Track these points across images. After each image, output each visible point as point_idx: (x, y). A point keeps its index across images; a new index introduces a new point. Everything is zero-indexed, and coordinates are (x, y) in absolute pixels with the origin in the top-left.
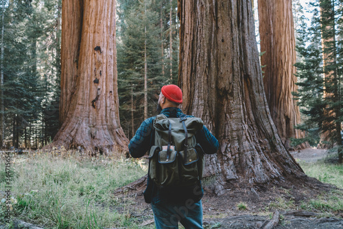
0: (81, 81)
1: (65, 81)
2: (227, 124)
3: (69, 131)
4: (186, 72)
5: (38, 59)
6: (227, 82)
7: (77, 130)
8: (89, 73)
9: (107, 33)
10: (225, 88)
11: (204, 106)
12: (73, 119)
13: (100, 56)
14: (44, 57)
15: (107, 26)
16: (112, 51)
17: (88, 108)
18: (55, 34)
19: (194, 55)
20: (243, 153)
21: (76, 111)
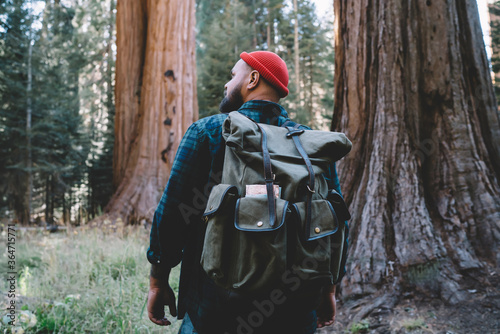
0: (145, 122)
1: (121, 123)
2: (445, 159)
3: (128, 197)
4: (354, 67)
5: (82, 101)
6: (442, 79)
7: (140, 195)
8: (157, 110)
9: (183, 51)
10: (437, 91)
11: (399, 126)
12: (134, 180)
13: (173, 85)
14: (90, 96)
15: (183, 41)
16: (191, 78)
17: (156, 162)
18: (105, 64)
19: (373, 34)
20: (482, 217)
21: (138, 167)
